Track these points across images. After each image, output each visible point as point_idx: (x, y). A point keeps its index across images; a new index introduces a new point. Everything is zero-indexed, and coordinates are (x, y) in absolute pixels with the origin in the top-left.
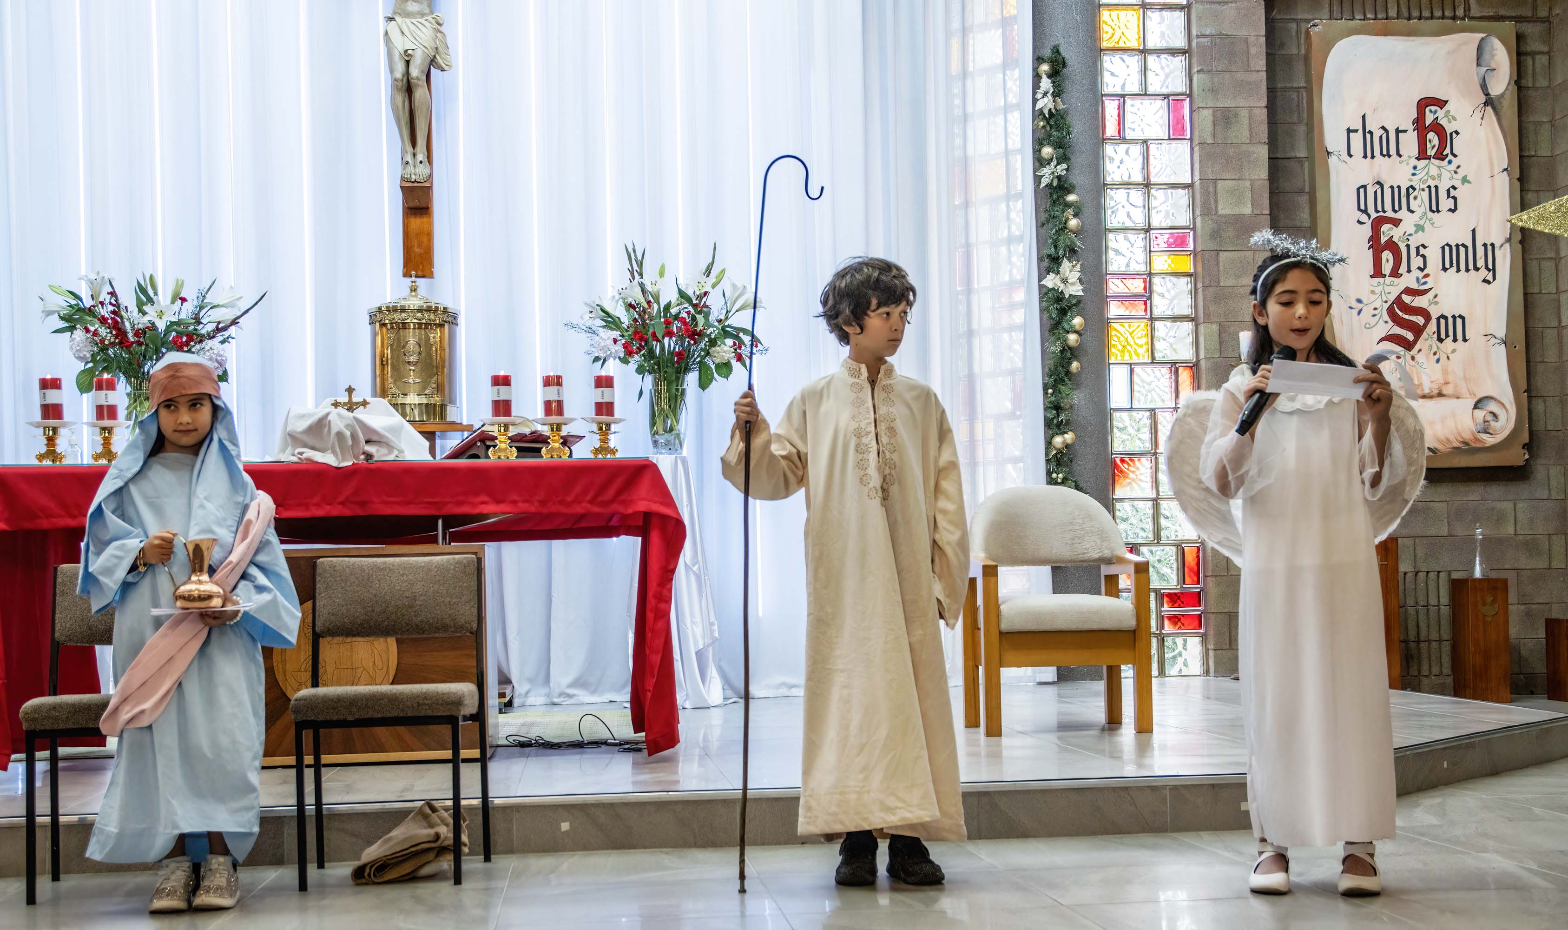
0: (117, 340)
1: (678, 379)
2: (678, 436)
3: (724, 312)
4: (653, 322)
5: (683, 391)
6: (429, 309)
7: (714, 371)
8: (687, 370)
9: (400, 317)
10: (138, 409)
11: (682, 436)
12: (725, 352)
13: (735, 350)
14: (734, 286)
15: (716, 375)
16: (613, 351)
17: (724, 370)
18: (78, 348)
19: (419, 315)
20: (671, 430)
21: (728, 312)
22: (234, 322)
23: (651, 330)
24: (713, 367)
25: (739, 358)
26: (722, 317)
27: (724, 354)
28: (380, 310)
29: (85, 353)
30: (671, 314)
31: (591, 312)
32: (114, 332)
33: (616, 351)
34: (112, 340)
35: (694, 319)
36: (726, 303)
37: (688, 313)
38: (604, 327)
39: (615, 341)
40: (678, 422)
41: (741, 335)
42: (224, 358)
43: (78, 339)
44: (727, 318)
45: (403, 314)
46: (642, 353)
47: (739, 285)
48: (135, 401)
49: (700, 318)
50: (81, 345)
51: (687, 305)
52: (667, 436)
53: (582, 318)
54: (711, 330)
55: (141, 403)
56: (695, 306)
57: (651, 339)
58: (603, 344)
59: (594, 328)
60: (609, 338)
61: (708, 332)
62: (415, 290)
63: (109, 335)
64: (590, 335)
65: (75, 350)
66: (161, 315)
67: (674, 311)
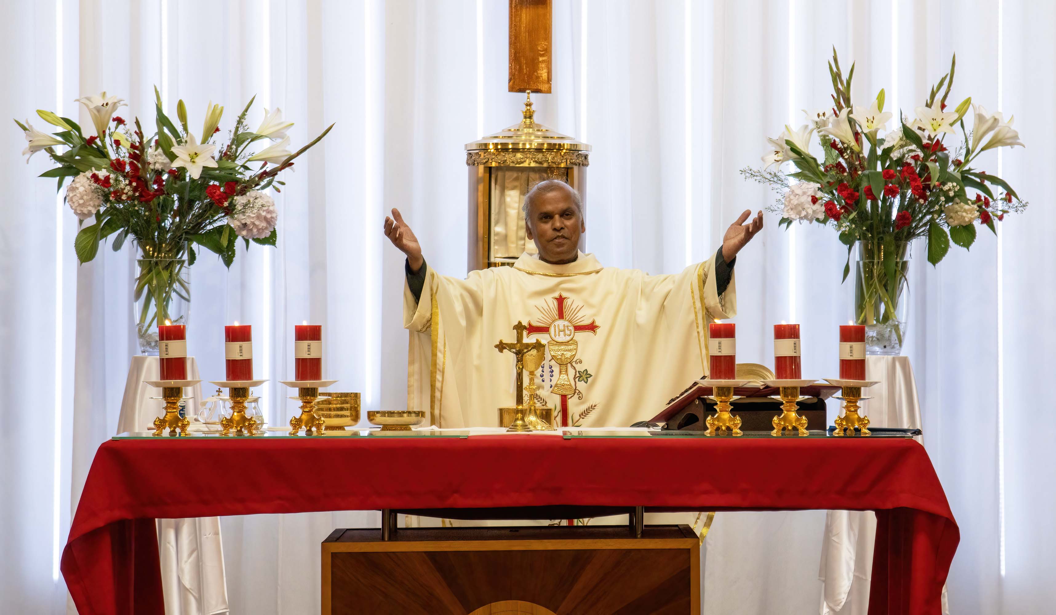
0: (137, 194)
1: (898, 247)
2: (896, 328)
3: (964, 152)
4: (867, 172)
5: (905, 264)
6: (551, 147)
7: (949, 237)
8: (911, 235)
9: (513, 159)
10: (155, 282)
11: (902, 327)
12: (965, 211)
13: (980, 207)
14: (980, 118)
15: (951, 243)
16: (810, 212)
17: (964, 235)
18: (81, 202)
19: (540, 156)
20: (886, 318)
21: (968, 152)
22: (287, 164)
23: (865, 184)
24: (947, 229)
25: (986, 219)
26: (962, 159)
27: (964, 214)
28: (484, 147)
29: (90, 208)
30: (891, 159)
31: (777, 152)
32: (134, 184)
33: (814, 211)
34: (130, 193)
35: (925, 168)
36: (967, 141)
37: (916, 158)
38: (796, 175)
39: (815, 200)
40: (895, 306)
41: (987, 183)
42: (274, 215)
43: (81, 189)
44: (967, 161)
45: (519, 155)
46: (851, 217)
47: (988, 115)
48: (150, 271)
49: (934, 167)
50: (85, 197)
51: (914, 147)
52: (880, 326)
53: (763, 159)
54: (950, 185)
55: (158, 273)
56: (924, 147)
57: (864, 197)
58: (795, 202)
59: (782, 177)
60: (804, 193)
61: (946, 188)
62: (530, 117)
63: (128, 188)
64: (775, 186)
65: (76, 204)
66: (194, 157)
67: (895, 155)
